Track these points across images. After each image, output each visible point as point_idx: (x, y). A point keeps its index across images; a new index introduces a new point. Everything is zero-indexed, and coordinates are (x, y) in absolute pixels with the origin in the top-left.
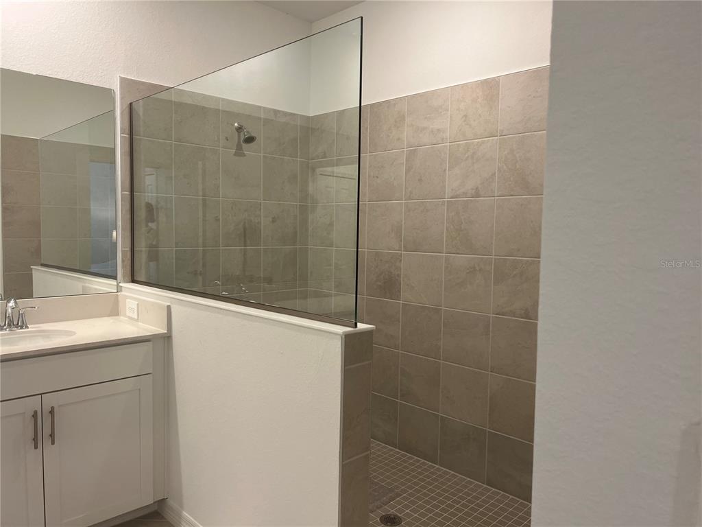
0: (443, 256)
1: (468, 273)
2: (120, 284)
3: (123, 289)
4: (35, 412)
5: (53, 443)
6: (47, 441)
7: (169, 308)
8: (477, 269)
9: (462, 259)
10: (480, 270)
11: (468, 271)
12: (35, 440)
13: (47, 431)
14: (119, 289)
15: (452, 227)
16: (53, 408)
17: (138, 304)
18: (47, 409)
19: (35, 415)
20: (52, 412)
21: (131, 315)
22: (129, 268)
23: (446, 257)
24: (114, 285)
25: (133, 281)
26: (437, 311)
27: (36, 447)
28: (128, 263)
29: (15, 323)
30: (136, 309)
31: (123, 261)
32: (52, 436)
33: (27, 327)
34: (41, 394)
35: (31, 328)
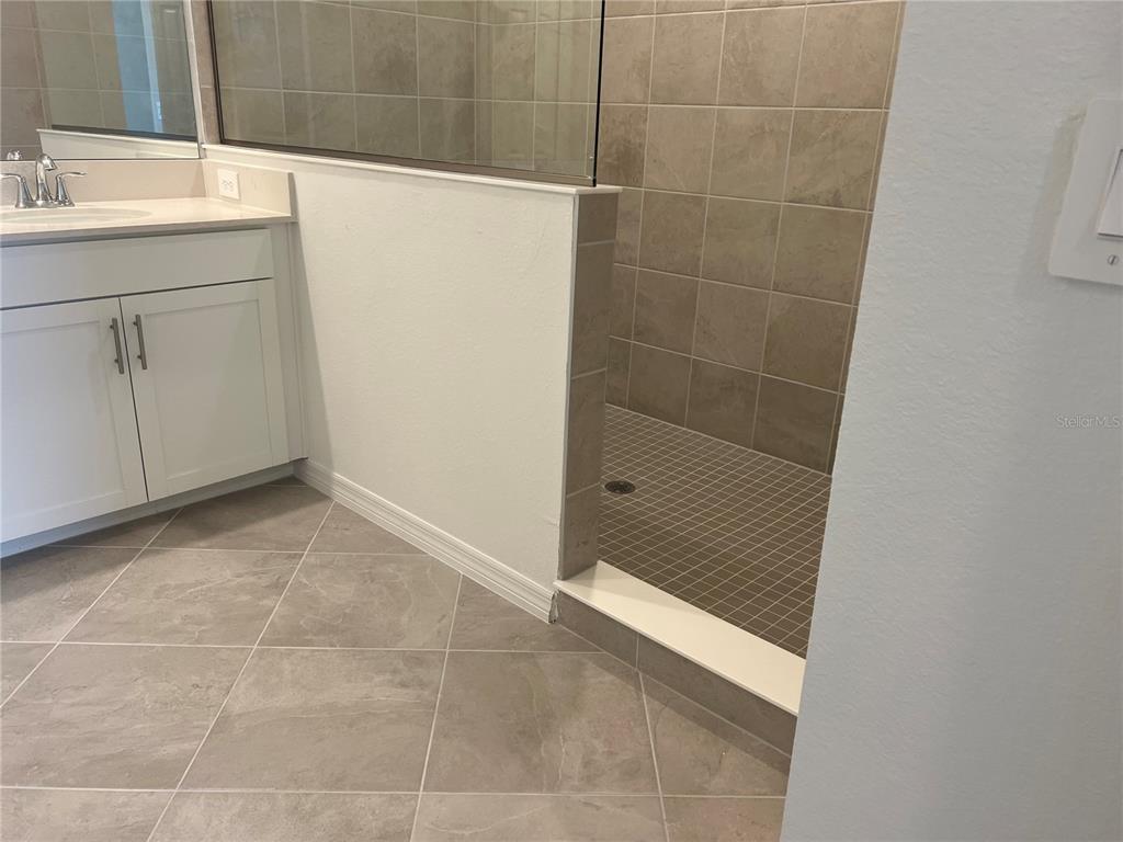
0: (714, 109)
1: (751, 137)
2: (203, 146)
3: (208, 153)
4: (115, 321)
5: (144, 367)
6: (136, 365)
7: (291, 176)
8: (767, 129)
9: (743, 115)
10: (772, 131)
11: (751, 134)
12: (118, 361)
13: (134, 350)
14: (202, 154)
15: (732, 60)
16: (138, 317)
17: (238, 175)
18: (129, 319)
19: (114, 326)
20: (137, 323)
21: (228, 193)
22: (214, 118)
23: (718, 110)
24: (194, 148)
25: (223, 141)
26: (698, 201)
27: (122, 372)
28: (213, 109)
29: (54, 198)
30: (235, 182)
31: (204, 107)
32: (142, 357)
33: (71, 204)
34: (118, 296)
35: (78, 206)
